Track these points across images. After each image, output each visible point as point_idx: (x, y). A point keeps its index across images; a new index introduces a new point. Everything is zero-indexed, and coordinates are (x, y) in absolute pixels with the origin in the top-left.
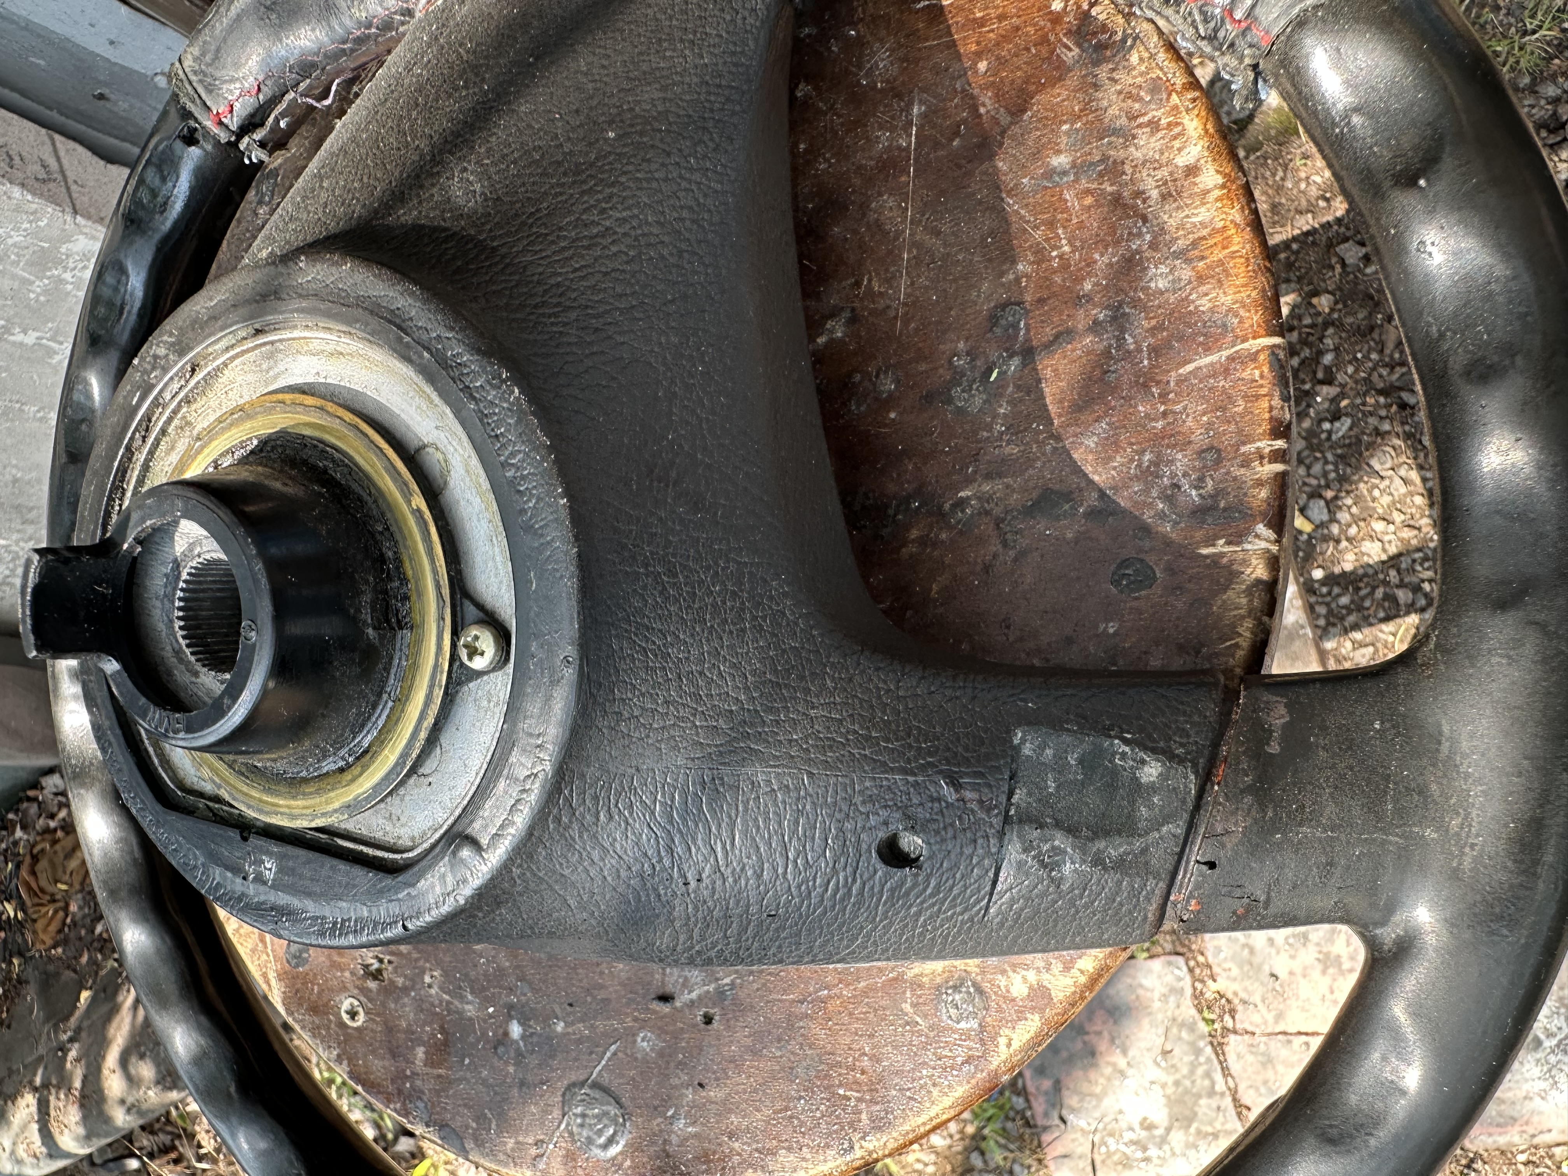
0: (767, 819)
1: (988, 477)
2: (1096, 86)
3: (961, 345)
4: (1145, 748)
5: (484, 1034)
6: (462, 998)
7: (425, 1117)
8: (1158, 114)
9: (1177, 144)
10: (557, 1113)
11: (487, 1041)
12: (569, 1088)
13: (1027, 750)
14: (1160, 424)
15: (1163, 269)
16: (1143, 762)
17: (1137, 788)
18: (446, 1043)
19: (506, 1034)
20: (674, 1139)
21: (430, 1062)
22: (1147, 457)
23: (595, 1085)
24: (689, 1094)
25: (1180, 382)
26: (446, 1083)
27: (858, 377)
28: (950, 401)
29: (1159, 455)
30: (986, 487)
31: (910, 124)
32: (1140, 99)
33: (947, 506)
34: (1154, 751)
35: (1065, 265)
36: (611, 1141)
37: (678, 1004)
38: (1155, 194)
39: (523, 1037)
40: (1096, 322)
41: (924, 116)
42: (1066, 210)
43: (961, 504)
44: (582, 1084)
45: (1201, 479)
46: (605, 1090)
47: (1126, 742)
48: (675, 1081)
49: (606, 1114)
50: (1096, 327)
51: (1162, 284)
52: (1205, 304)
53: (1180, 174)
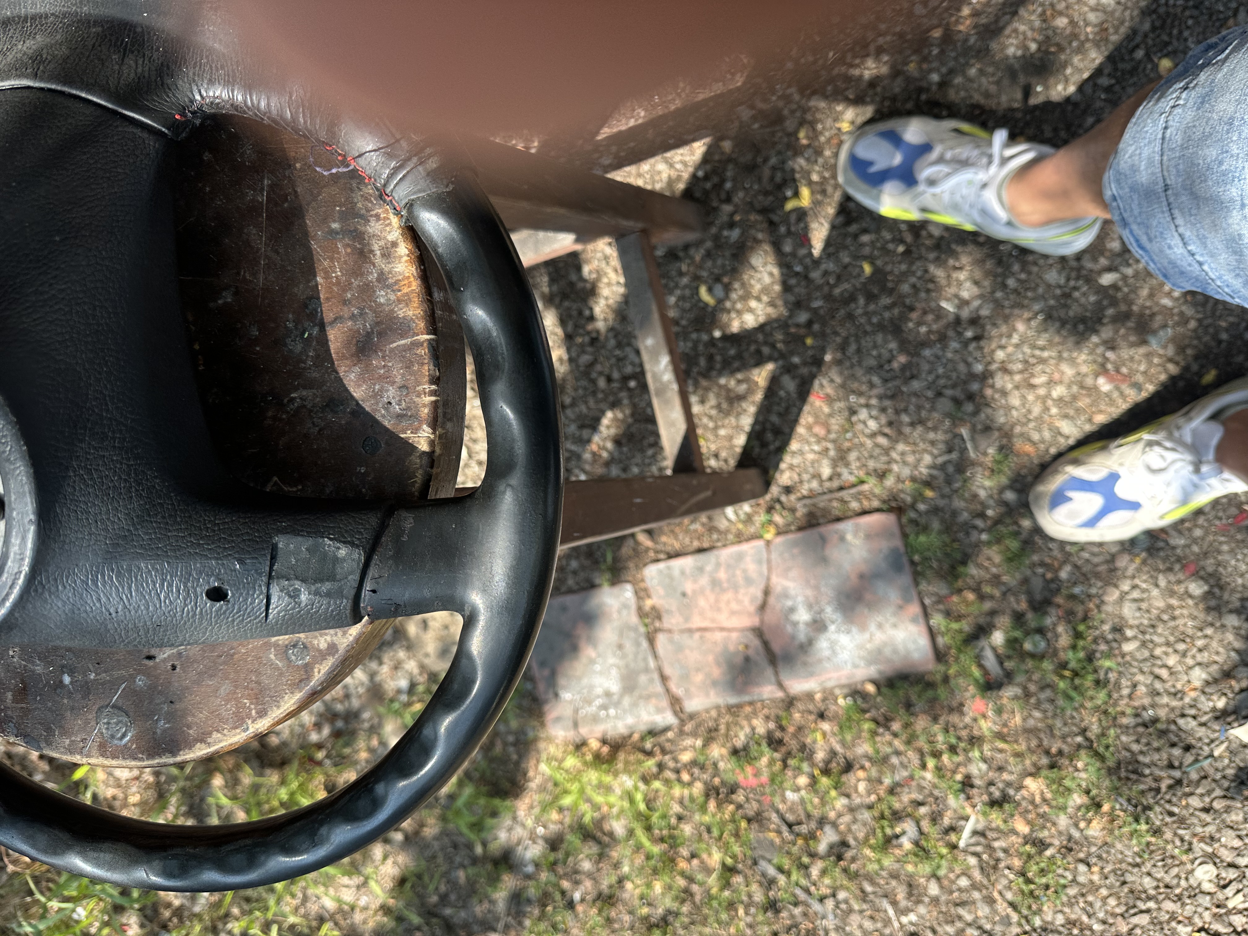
0: (147, 583)
1: (305, 388)
2: (352, 190)
3: (291, 316)
4: (341, 542)
5: (48, 682)
6: (33, 663)
7: (15, 732)
8: (380, 211)
9: (388, 229)
10: (93, 723)
11: (50, 686)
12: (99, 709)
13: (280, 545)
14: (382, 371)
15: (383, 293)
16: (339, 548)
17: (336, 560)
18: (24, 689)
19: (61, 682)
20: (158, 731)
21: (15, 701)
22: (377, 387)
23: (113, 707)
24: (165, 707)
25: (392, 350)
26: (26, 712)
27: (239, 326)
28: (285, 345)
29: (382, 387)
30: (304, 393)
31: (262, 189)
32: (371, 202)
33: (286, 401)
34: (344, 543)
35: (338, 283)
36: (124, 735)
37: (157, 660)
38: (378, 253)
39: (71, 683)
40: (353, 315)
41: (270, 186)
42: (338, 253)
43: (292, 400)
44: (107, 706)
45: (400, 401)
46: (120, 709)
47: (331, 539)
48: (158, 701)
49: (121, 722)
50: (353, 317)
51: (382, 300)
52: (401, 314)
53: (389, 245)
